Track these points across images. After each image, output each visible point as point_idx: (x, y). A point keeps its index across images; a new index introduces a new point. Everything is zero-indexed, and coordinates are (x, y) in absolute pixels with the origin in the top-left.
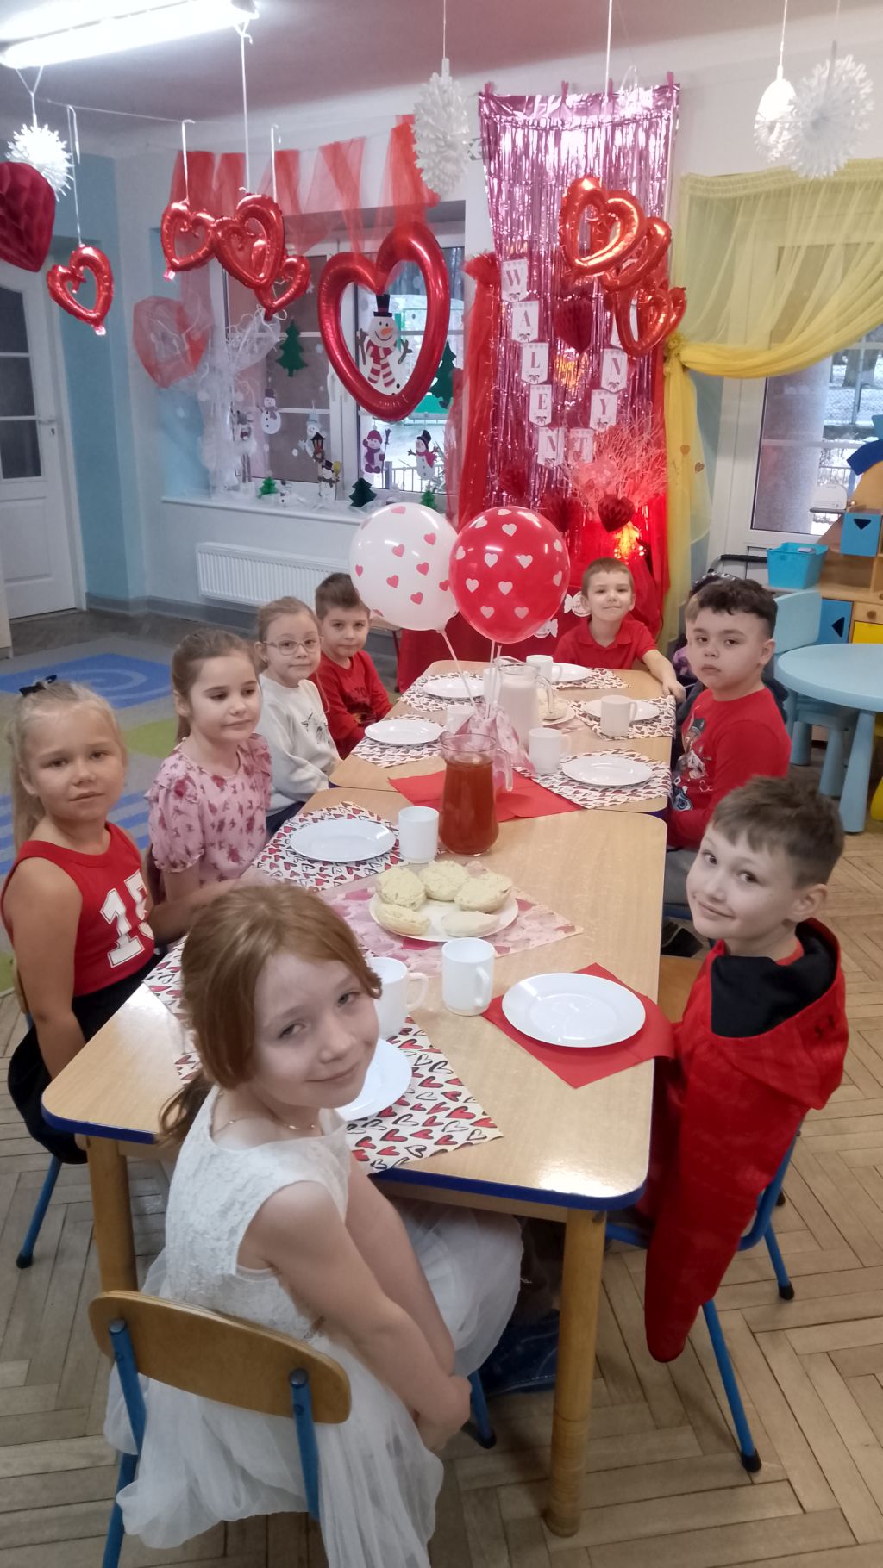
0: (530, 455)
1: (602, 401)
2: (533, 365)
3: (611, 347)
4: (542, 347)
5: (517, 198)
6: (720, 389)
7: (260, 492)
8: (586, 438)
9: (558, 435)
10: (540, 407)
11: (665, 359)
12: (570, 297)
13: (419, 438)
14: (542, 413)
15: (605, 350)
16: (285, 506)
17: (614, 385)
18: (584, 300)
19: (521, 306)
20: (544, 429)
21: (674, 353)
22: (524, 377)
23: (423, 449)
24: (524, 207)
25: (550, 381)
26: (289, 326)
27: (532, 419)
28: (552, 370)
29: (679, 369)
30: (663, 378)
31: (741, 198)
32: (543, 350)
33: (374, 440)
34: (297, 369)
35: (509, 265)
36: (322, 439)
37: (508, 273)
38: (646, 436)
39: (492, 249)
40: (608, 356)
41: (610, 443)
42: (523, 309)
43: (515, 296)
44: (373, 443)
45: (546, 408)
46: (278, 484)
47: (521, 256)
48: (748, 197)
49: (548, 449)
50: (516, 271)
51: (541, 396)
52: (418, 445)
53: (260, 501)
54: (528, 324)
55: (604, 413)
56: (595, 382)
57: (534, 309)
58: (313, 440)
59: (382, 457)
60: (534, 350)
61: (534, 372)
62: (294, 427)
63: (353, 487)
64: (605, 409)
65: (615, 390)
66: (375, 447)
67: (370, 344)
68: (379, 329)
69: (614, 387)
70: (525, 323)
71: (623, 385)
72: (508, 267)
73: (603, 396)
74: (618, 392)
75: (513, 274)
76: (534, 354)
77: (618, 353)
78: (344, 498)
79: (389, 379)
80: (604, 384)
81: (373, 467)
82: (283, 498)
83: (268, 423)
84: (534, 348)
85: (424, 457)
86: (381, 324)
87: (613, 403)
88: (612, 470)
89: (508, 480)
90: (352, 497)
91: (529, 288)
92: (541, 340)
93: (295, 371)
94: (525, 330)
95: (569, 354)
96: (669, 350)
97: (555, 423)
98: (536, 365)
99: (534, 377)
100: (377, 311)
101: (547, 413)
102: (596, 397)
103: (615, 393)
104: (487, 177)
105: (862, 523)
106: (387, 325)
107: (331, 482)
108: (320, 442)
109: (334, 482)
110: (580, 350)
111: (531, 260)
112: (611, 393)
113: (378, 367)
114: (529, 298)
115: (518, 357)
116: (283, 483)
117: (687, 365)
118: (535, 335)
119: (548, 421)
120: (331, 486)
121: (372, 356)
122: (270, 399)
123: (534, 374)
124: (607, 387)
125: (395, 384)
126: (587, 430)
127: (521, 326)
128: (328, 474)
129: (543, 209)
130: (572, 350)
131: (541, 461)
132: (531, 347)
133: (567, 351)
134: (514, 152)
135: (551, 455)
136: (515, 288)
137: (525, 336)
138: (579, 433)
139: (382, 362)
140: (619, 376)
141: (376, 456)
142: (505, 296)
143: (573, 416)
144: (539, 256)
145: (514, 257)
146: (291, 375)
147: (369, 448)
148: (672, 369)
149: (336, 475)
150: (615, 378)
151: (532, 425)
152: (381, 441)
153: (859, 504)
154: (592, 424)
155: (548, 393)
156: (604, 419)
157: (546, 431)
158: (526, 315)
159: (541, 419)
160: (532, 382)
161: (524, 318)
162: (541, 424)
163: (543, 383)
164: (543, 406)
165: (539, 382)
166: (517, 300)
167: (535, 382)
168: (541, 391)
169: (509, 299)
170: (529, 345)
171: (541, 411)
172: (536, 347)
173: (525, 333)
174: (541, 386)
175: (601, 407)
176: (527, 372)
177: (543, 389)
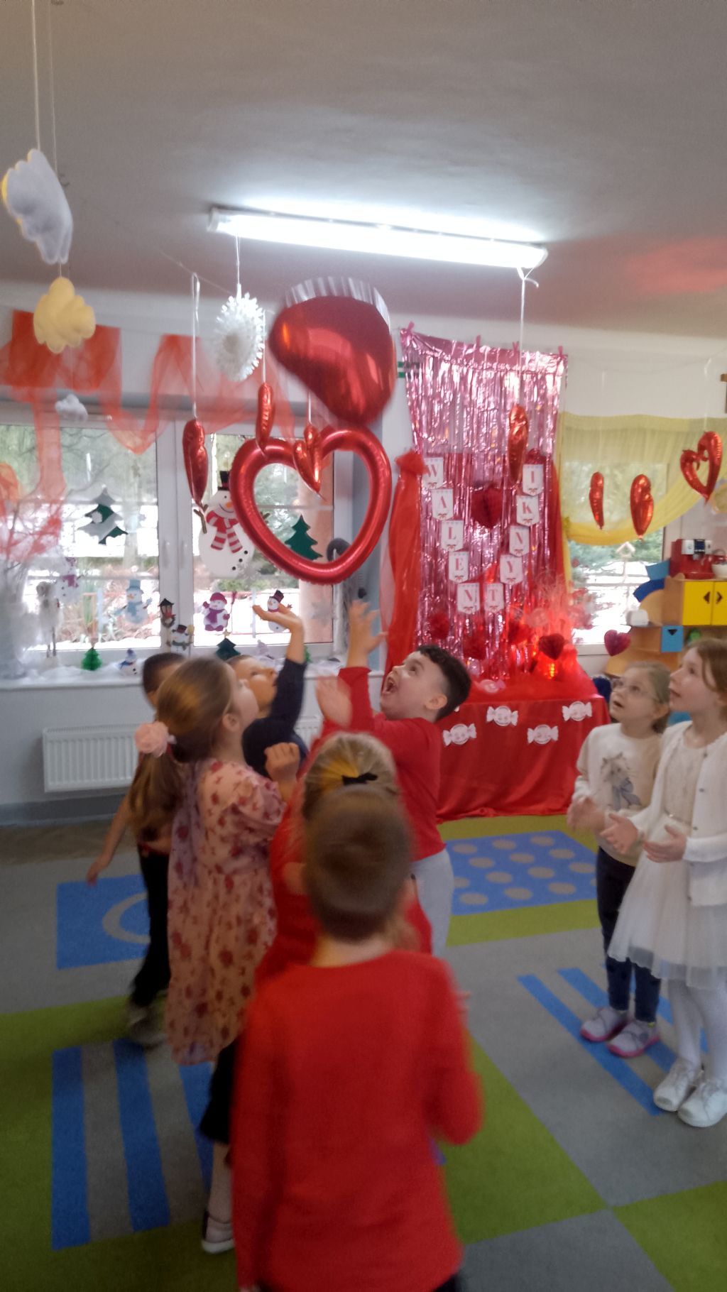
0: (453, 605)
1: (509, 563)
2: (450, 537)
3: (516, 525)
4: (457, 523)
8: (497, 590)
9: (474, 588)
10: (458, 568)
12: (481, 488)
14: (459, 573)
15: (512, 526)
17: (519, 551)
19: (438, 492)
20: (462, 584)
22: (444, 546)
23: (276, 606)
25: (466, 549)
27: (452, 579)
28: (467, 542)
32: (458, 527)
33: (217, 601)
34: (114, 536)
35: (428, 461)
36: (171, 604)
37: (428, 467)
40: (514, 530)
42: (441, 494)
43: (433, 484)
44: (217, 605)
45: (462, 569)
47: (437, 455)
49: (466, 601)
50: (433, 466)
51: (457, 560)
54: (445, 506)
56: (505, 549)
57: (448, 495)
59: (227, 617)
61: (451, 542)
64: (513, 570)
65: (520, 555)
66: (218, 608)
67: (213, 514)
68: (224, 502)
69: (520, 553)
70: (442, 506)
71: (526, 551)
73: (510, 559)
75: (430, 469)
76: (451, 529)
79: (236, 547)
80: (512, 550)
81: (215, 626)
84: (450, 524)
86: (226, 497)
87: (518, 564)
91: (446, 479)
92: (456, 519)
93: (110, 538)
94: (443, 511)
97: (471, 580)
98: (453, 536)
99: (452, 546)
100: (221, 486)
101: (463, 573)
102: (505, 560)
103: (521, 557)
105: (672, 632)
108: (167, 607)
110: (491, 528)
111: (445, 459)
112: (517, 557)
114: (445, 487)
115: (438, 531)
118: (450, 515)
119: (465, 578)
120: (184, 649)
123: (452, 544)
124: (514, 553)
125: (242, 551)
126: (498, 584)
127: (439, 508)
128: (182, 638)
130: (482, 527)
131: (462, 609)
132: (448, 523)
135: (469, 604)
136: (433, 479)
137: (443, 515)
138: (490, 586)
139: (228, 531)
140: (523, 545)
141: (219, 616)
142: (424, 484)
145: (431, 455)
147: (210, 609)
149: (190, 638)
150: (519, 546)
151: (452, 582)
152: (225, 602)
154: (502, 579)
155: (464, 557)
156: (512, 576)
157: (464, 586)
158: (442, 499)
159: (459, 577)
160: (450, 550)
161: (441, 502)
162: (460, 581)
163: (460, 550)
164: (460, 567)
165: (456, 550)
166: (434, 488)
167: (453, 550)
168: (457, 556)
169: (428, 487)
170: (446, 522)
171: (457, 571)
172: (452, 523)
173: (443, 513)
174: (457, 553)
175: (509, 567)
176: (446, 543)
177: (460, 555)
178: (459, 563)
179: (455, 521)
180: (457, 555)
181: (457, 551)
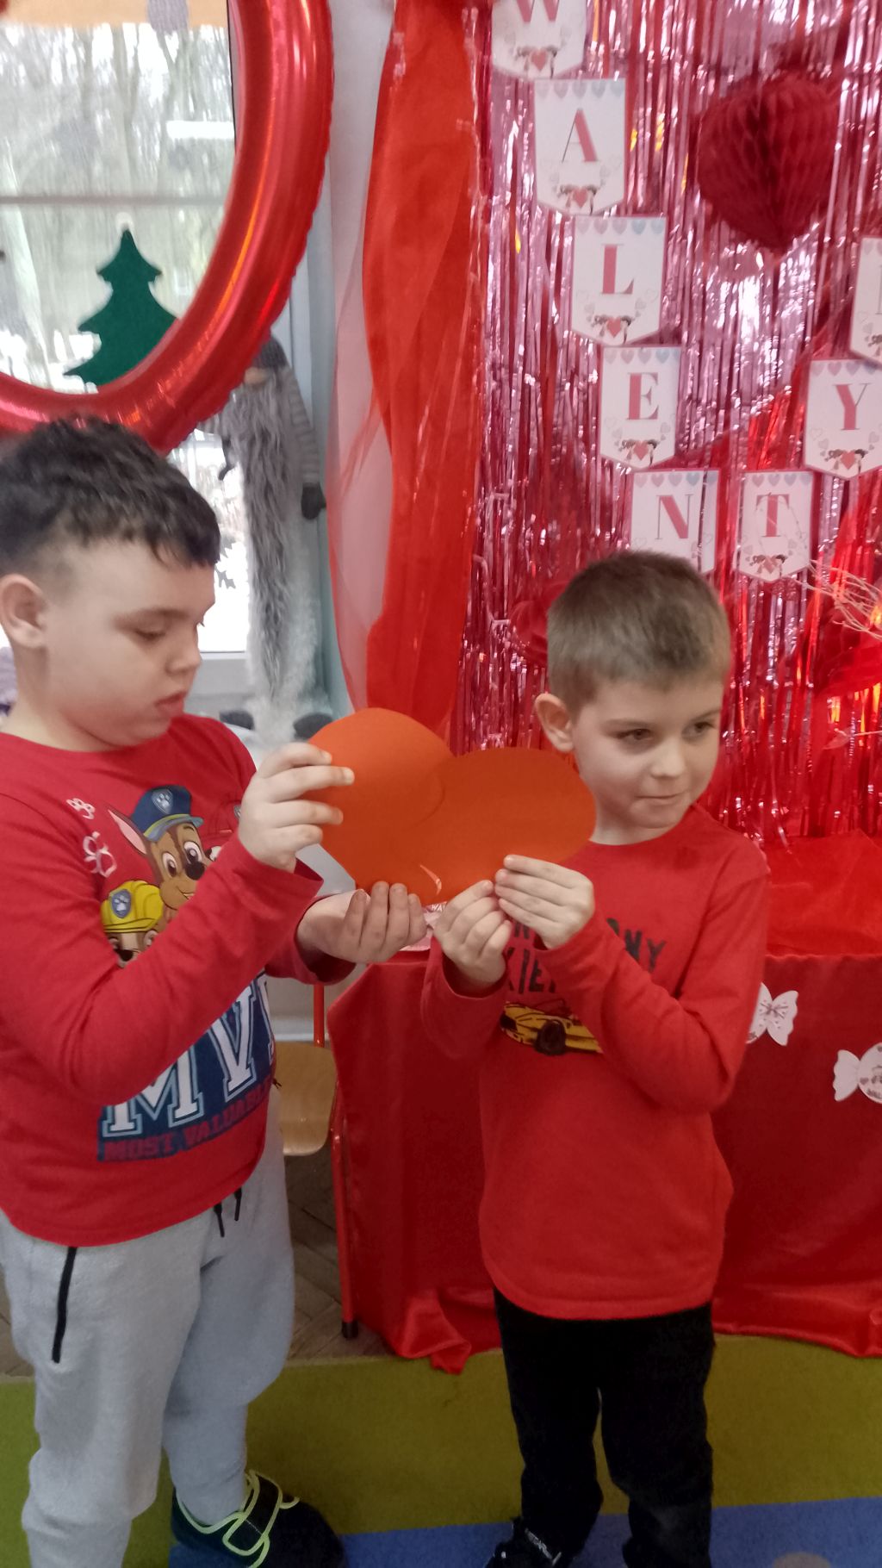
1: (844, 391)
2: (609, 287)
4: (638, 230)
8: (789, 491)
9: (695, 492)
10: (636, 410)
14: (640, 431)
15: (866, 241)
19: (561, 93)
20: (650, 475)
22: (581, 322)
25: (668, 337)
32: (643, 241)
42: (573, 102)
43: (541, 57)
45: (654, 416)
51: (635, 381)
54: (590, 155)
55: (850, 423)
57: (606, 104)
60: (611, 239)
61: (614, 307)
64: (853, 413)
70: (577, 152)
73: (848, 376)
76: (610, 254)
80: (859, 341)
84: (609, 230)
91: (595, 31)
92: (637, 208)
94: (580, 174)
97: (682, 460)
98: (621, 283)
99: (614, 325)
101: (660, 428)
102: (824, 378)
110: (773, 247)
112: (873, 366)
114: (591, 69)
115: (558, 260)
118: (613, 192)
119: (666, 451)
123: (617, 313)
124: (867, 352)
126: (788, 474)
127: (563, 161)
132: (600, 229)
136: (540, 33)
137: (581, 195)
138: (758, 486)
142: (503, 58)
151: (609, 465)
154: (810, 456)
155: (662, 367)
156: (849, 442)
157: (657, 482)
158: (580, 121)
159: (640, 449)
160: (607, 339)
161: (575, 138)
162: (645, 462)
163: (648, 341)
164: (645, 409)
165: (630, 338)
166: (547, 71)
167: (619, 339)
168: (636, 366)
169: (518, 66)
170: (592, 221)
171: (634, 423)
172: (620, 230)
173: (580, 183)
174: (636, 350)
175: (840, 409)
176: (590, 308)
177: (645, 359)
178: (644, 391)
179: (630, 222)
180: (636, 360)
181: (635, 344)
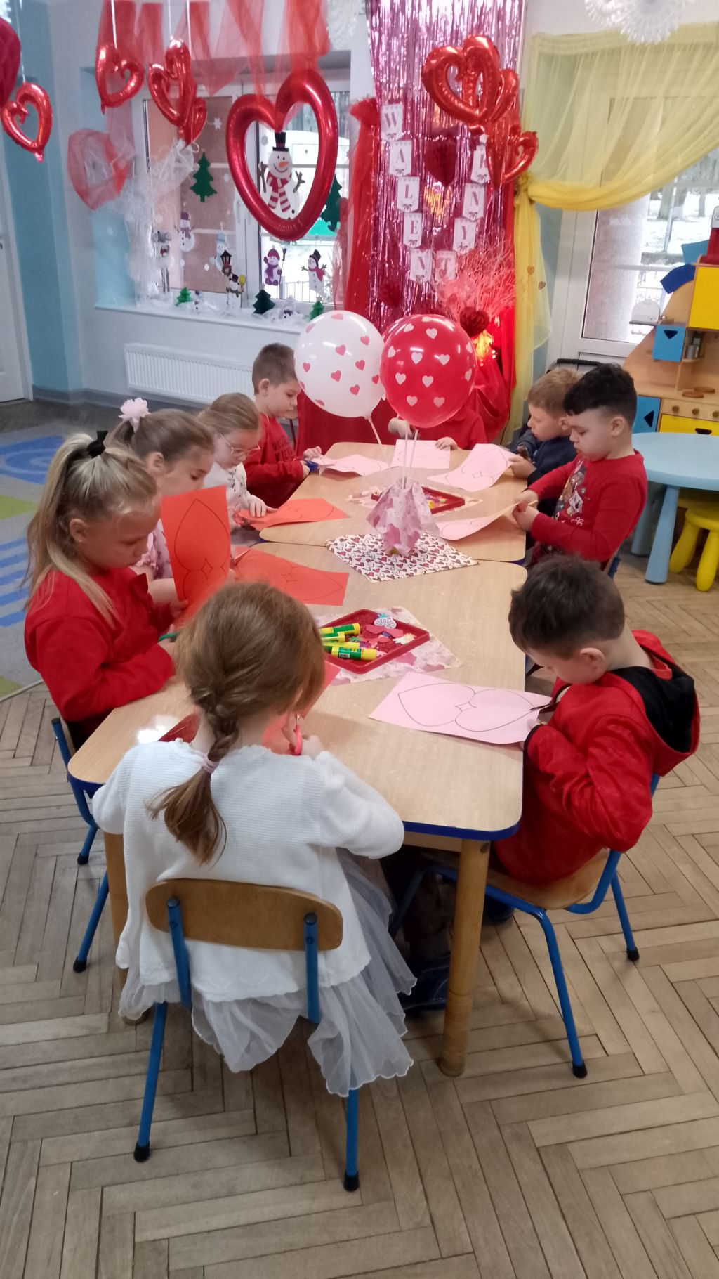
0: (404, 271)
1: (464, 228)
2: (406, 196)
3: (471, 182)
4: (414, 180)
5: (395, 50)
6: (560, 220)
7: (177, 301)
8: (450, 259)
9: (427, 255)
10: (412, 231)
11: (515, 193)
12: (438, 138)
13: (310, 256)
14: (414, 237)
15: (467, 184)
16: (199, 313)
17: (473, 214)
18: (450, 141)
19: (397, 145)
20: (415, 250)
21: (522, 189)
22: (399, 206)
23: (314, 265)
24: (400, 58)
25: (420, 210)
26: (200, 158)
27: (406, 242)
28: (422, 201)
29: (527, 202)
30: (514, 209)
31: (581, 56)
32: (415, 183)
33: (273, 257)
34: (208, 196)
35: (387, 109)
36: (230, 256)
37: (387, 115)
38: (499, 258)
39: (373, 94)
40: (469, 189)
41: (470, 263)
42: (399, 147)
43: (392, 136)
44: (273, 260)
45: (417, 233)
46: (192, 294)
47: (397, 101)
48: (587, 55)
49: (418, 267)
50: (393, 115)
51: (413, 223)
52: (310, 262)
53: (178, 308)
54: (403, 161)
55: (465, 238)
56: (458, 212)
57: (407, 147)
58: (222, 256)
59: (280, 272)
60: (407, 182)
61: (408, 202)
62: (205, 246)
63: (257, 297)
64: (466, 234)
65: (473, 219)
66: (274, 264)
67: (270, 174)
68: (277, 162)
69: (473, 216)
70: (400, 160)
71: (480, 215)
72: (387, 110)
73: (464, 223)
74: (476, 220)
75: (390, 117)
76: (407, 187)
77: (476, 187)
78: (247, 306)
79: (285, 205)
80: (465, 213)
81: (272, 280)
82: (197, 306)
83: (184, 241)
84: (407, 181)
85: (315, 273)
86: (279, 157)
87: (472, 230)
88: (471, 286)
89: (385, 293)
90: (255, 306)
91: (404, 129)
92: (413, 174)
93: (206, 197)
94: (400, 166)
95: (436, 187)
96: (518, 186)
97: (425, 244)
98: (409, 196)
99: (408, 207)
100: (275, 146)
101: (418, 237)
102: (458, 224)
103: (474, 221)
104: (369, 30)
105: (670, 334)
106: (284, 159)
107: (237, 293)
108: (228, 258)
109: (239, 293)
110: (446, 184)
111: (405, 105)
112: (471, 221)
113: (276, 195)
114: (404, 138)
115: (394, 189)
116: (197, 293)
117: (533, 199)
118: (408, 170)
119: (419, 243)
120: (237, 296)
121: (271, 185)
122: (185, 221)
123: (408, 204)
124: (468, 216)
125: (290, 210)
126: (450, 252)
127: (397, 162)
128: (235, 286)
129: (416, 60)
130: (439, 184)
131: (413, 278)
132: (405, 180)
133: (435, 184)
134: (392, 9)
135: (421, 272)
136: (393, 129)
137: (400, 171)
138: (443, 255)
139: (280, 191)
140: (478, 207)
141: (275, 271)
142: (384, 136)
143: (439, 241)
144: (413, 101)
145: (391, 102)
146: (203, 200)
147: (268, 264)
148: (520, 202)
149: (242, 287)
150: (474, 208)
151: (405, 247)
152: (279, 258)
153: (668, 319)
154: (455, 247)
155: (418, 220)
156: (464, 243)
157: (417, 252)
158: (401, 152)
159: (413, 242)
160: (406, 210)
161: (400, 155)
162: (413, 246)
163: (415, 211)
164: (415, 231)
165: (412, 210)
166: (394, 139)
167: (409, 211)
168: (413, 218)
169: (387, 138)
170: (403, 178)
171: (413, 235)
172: (409, 180)
173: (400, 168)
174: (413, 214)
175: (463, 233)
176: (402, 202)
177: (415, 216)
178: (414, 226)
179: (412, 178)
181: (412, 212)
